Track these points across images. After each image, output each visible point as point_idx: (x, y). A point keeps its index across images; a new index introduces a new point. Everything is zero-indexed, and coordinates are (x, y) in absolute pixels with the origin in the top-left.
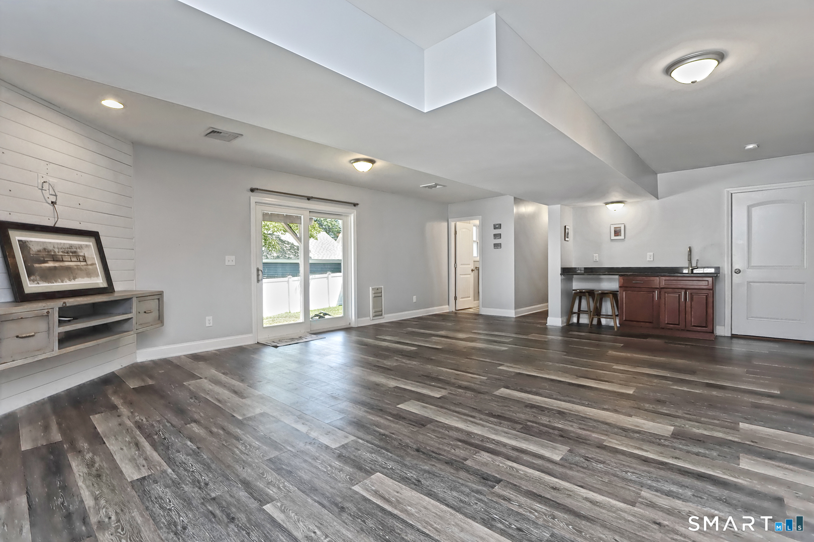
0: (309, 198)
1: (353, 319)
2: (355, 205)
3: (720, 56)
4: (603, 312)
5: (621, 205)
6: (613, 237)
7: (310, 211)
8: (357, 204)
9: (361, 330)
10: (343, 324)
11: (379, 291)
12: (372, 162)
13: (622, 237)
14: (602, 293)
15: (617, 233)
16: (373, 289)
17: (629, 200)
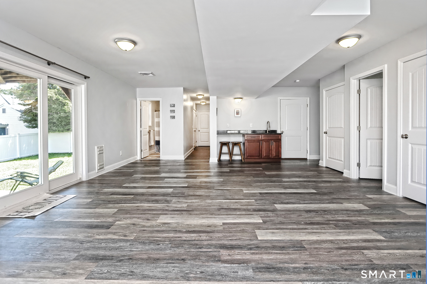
0: (49, 63)
1: (84, 176)
2: (86, 77)
3: (359, 37)
4: (234, 153)
5: (241, 99)
6: (236, 115)
7: (48, 76)
8: (89, 77)
9: (90, 182)
10: (74, 181)
11: (102, 149)
12: (134, 43)
13: (240, 115)
14: (235, 143)
15: (238, 113)
16: (98, 148)
17: (245, 98)
